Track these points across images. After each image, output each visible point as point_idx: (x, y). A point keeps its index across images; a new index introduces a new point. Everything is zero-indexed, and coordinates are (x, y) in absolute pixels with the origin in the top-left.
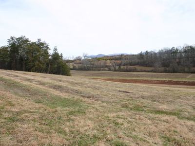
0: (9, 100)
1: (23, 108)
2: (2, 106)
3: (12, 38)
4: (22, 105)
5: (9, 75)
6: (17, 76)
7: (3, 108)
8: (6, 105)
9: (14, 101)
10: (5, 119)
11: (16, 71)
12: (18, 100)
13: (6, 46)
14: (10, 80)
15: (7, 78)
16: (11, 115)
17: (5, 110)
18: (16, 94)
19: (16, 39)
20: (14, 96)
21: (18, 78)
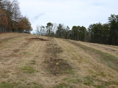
0: (102, 71)
1: (113, 80)
2: (95, 75)
3: (112, 16)
4: (112, 77)
5: (106, 49)
6: (114, 51)
7: (95, 77)
8: (99, 75)
9: (106, 72)
10: (95, 86)
11: (115, 46)
12: (110, 72)
13: (107, 24)
14: (107, 54)
15: (105, 51)
16: (100, 84)
17: (97, 78)
18: (109, 66)
19: (116, 16)
20: (107, 68)
21: (114, 52)
